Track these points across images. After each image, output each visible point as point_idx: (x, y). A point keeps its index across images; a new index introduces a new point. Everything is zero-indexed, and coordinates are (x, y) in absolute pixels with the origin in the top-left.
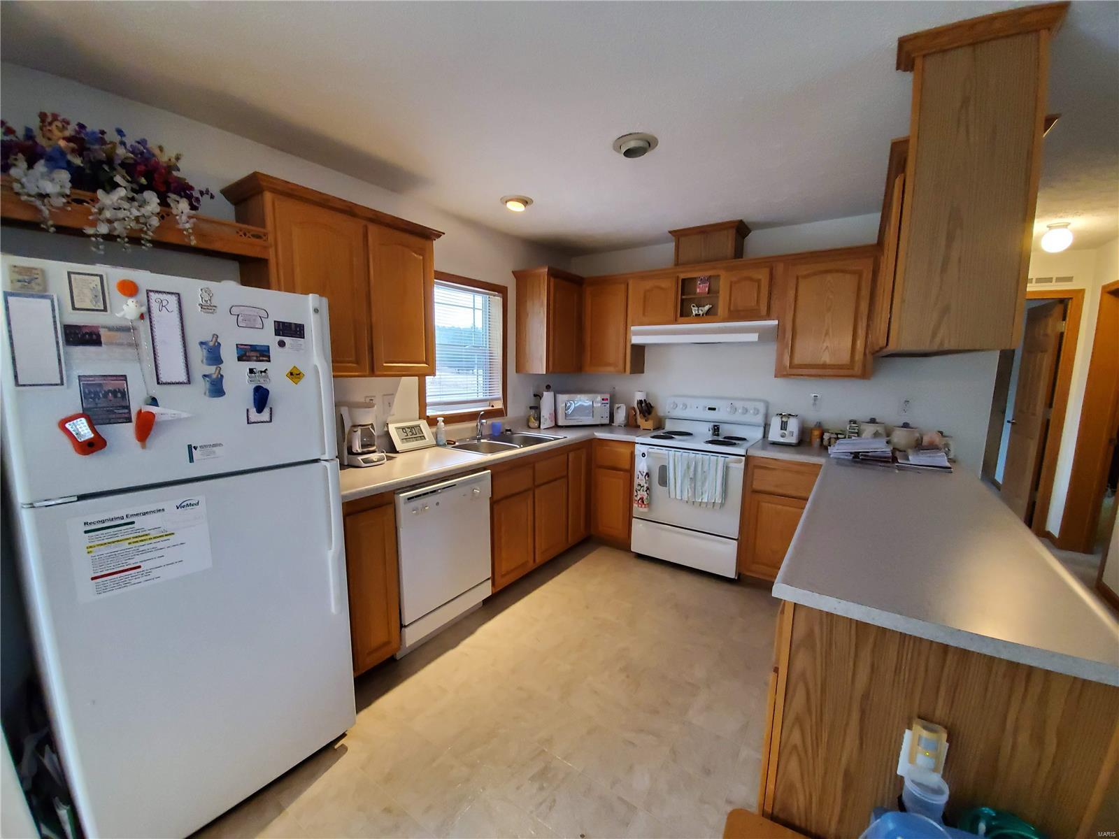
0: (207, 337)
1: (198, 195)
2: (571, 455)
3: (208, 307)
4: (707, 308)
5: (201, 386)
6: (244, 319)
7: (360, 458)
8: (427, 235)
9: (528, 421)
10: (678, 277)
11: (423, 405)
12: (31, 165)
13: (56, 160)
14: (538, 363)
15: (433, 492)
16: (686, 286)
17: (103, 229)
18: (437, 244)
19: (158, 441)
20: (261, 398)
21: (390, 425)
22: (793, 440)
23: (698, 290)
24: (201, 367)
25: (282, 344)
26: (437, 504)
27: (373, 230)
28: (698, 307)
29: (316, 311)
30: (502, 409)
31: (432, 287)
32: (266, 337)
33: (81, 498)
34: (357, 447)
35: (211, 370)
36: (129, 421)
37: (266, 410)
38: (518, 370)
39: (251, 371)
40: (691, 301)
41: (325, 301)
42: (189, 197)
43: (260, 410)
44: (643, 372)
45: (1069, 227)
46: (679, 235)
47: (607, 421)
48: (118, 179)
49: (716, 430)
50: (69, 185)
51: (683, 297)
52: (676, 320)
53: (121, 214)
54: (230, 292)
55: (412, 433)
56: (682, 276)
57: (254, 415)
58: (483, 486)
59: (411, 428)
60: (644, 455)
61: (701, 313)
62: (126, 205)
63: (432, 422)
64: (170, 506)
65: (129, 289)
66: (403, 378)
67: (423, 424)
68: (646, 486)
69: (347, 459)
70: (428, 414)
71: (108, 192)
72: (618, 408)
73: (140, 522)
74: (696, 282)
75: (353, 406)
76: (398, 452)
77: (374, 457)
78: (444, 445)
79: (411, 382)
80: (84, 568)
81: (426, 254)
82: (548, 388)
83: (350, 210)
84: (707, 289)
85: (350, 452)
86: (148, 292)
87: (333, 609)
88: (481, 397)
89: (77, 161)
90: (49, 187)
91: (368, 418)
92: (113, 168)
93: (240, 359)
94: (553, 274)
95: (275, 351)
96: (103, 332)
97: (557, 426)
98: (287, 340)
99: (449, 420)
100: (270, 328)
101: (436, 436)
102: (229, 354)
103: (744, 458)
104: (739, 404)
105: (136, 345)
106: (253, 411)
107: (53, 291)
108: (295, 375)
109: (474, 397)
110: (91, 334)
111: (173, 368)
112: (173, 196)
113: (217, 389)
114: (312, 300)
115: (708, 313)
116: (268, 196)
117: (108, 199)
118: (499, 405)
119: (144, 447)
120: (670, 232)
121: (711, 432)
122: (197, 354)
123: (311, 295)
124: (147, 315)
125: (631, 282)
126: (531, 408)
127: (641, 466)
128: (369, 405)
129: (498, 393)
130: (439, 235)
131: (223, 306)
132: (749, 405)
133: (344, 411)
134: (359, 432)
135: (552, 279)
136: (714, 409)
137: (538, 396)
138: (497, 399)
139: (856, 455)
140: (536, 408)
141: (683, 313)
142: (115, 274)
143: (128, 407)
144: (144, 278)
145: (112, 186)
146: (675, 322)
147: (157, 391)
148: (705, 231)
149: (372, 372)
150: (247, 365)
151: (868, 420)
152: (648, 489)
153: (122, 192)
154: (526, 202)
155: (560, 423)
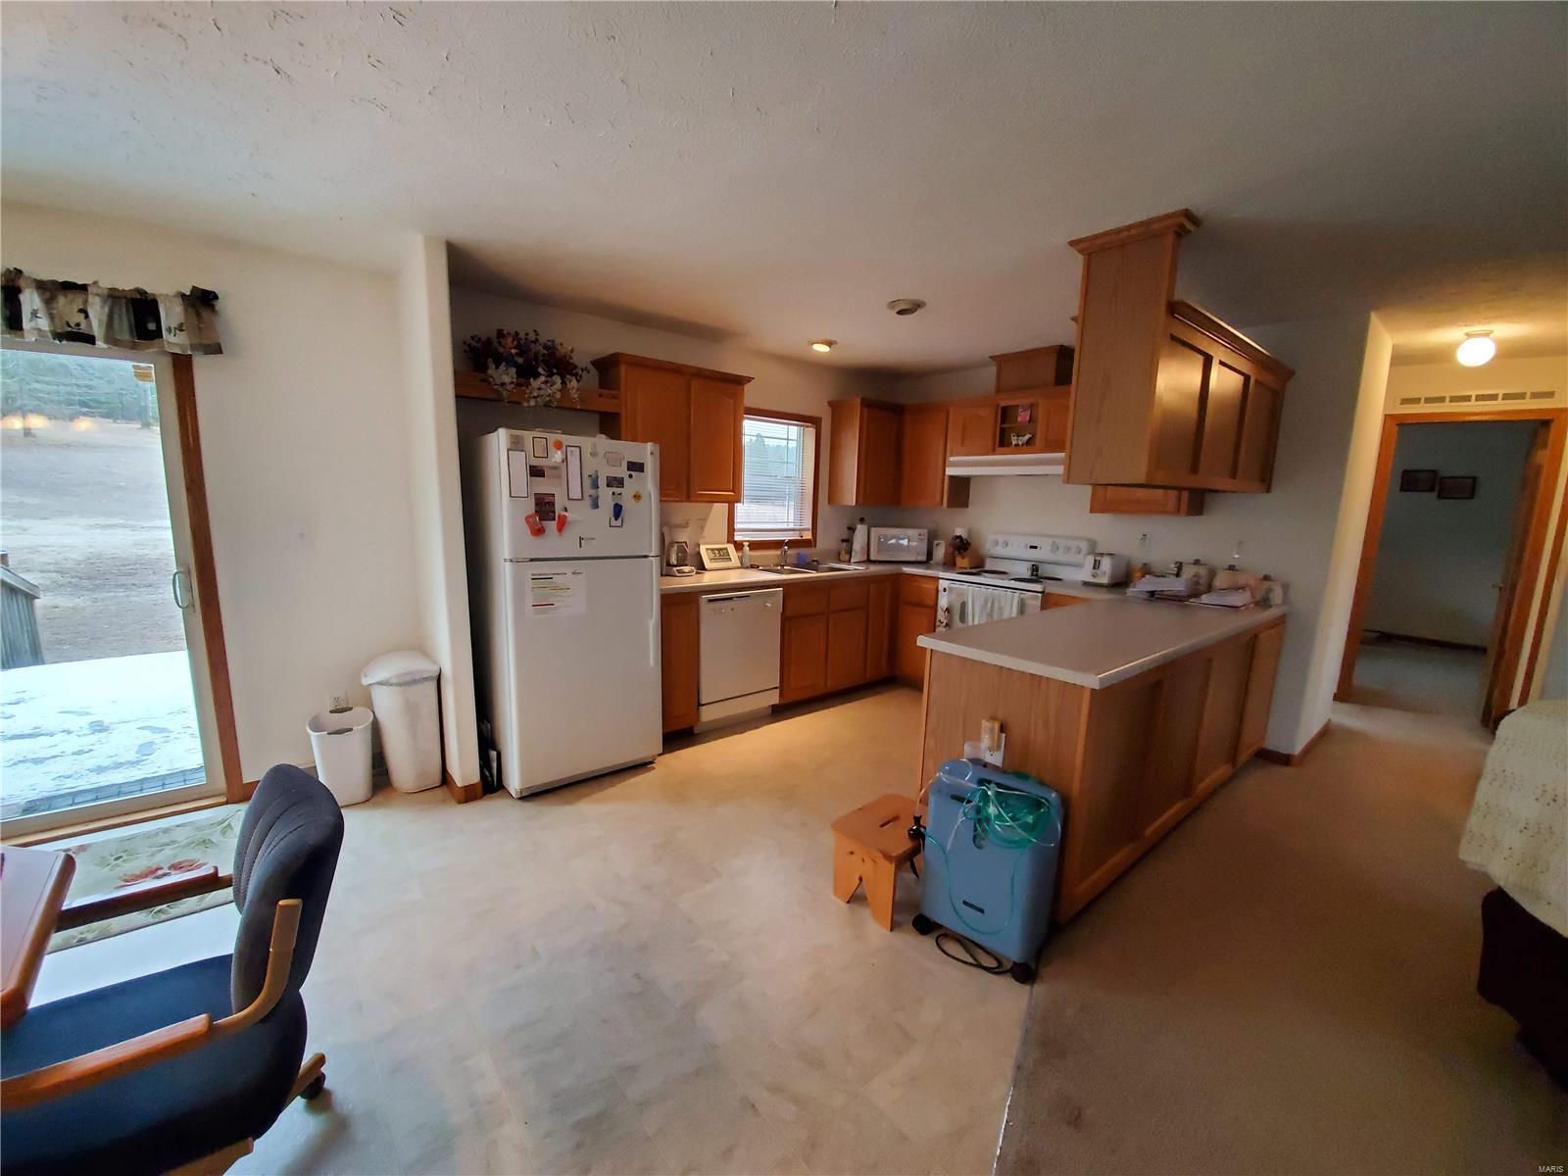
0: (592, 473)
1: (580, 372)
2: (872, 586)
3: (593, 454)
4: (1027, 437)
5: (588, 502)
6: (612, 459)
7: (675, 569)
8: (739, 381)
9: (839, 554)
10: (998, 405)
11: (731, 530)
12: (497, 368)
13: (510, 361)
14: (850, 495)
15: (730, 599)
16: (1006, 414)
17: (532, 403)
18: (747, 387)
19: (568, 532)
20: (618, 511)
21: (701, 547)
22: (1105, 580)
23: (1019, 419)
24: (589, 491)
25: (631, 476)
26: (732, 609)
27: (695, 384)
28: (1018, 436)
29: (652, 453)
30: (810, 540)
31: (741, 422)
32: (622, 472)
33: (532, 560)
34: (674, 561)
35: (593, 492)
36: (554, 519)
37: (620, 519)
38: (831, 501)
39: (613, 493)
40: (1011, 429)
41: (658, 446)
42: (576, 375)
43: (616, 520)
44: (967, 506)
45: (1491, 335)
46: (1001, 361)
47: (923, 558)
48: (540, 370)
49: (1035, 569)
50: (515, 376)
51: (1004, 426)
52: (994, 450)
53: (542, 392)
54: (603, 442)
55: (722, 554)
56: (1003, 404)
57: (614, 523)
58: (775, 601)
59: (719, 550)
60: (945, 590)
61: (1020, 443)
62: (543, 386)
63: (739, 546)
64: (569, 572)
65: (559, 445)
66: (716, 504)
67: (731, 548)
68: (945, 622)
69: (667, 569)
70: (736, 539)
71: (535, 379)
72: (937, 545)
73: (556, 579)
74: (1018, 410)
75: (673, 527)
76: (706, 570)
77: (686, 569)
78: (747, 568)
79: (720, 509)
80: (530, 600)
81: (737, 396)
82: (862, 520)
83: (677, 370)
84: (1028, 418)
85: (669, 565)
86: (567, 446)
87: (652, 661)
88: (791, 526)
89: (520, 360)
90: (507, 379)
91: (683, 536)
92: (537, 363)
93: (608, 486)
94: (867, 404)
95: (627, 481)
96: (545, 469)
97: (869, 561)
98: (633, 473)
99: (754, 546)
100: (625, 466)
101: (741, 559)
102: (602, 482)
103: (1040, 595)
104: (1062, 543)
105: (559, 477)
106: (613, 519)
107: (526, 449)
108: (637, 497)
109: (784, 526)
110: (540, 470)
111: (576, 493)
112: (568, 376)
113: (595, 505)
114: (649, 446)
115: (1029, 442)
116: (623, 368)
117: (536, 383)
118: (808, 536)
119: (560, 535)
120: (990, 357)
121: (1030, 572)
122: (587, 482)
123: (649, 444)
124: (565, 460)
125: (951, 409)
126: (843, 541)
127: (943, 601)
128: (685, 525)
129: (808, 524)
130: (749, 379)
131: (601, 453)
132: (1073, 544)
133: (666, 530)
134: (676, 547)
135: (865, 410)
136: (1036, 547)
137: (852, 529)
138: (808, 530)
139: (1152, 593)
140: (849, 541)
141: (1002, 442)
142: (552, 437)
143: (554, 512)
144: (566, 439)
145: (537, 375)
146: (993, 452)
147: (568, 504)
148: (1027, 356)
149: (688, 499)
150: (611, 490)
151: (1192, 561)
152: (947, 625)
153: (543, 378)
154: (830, 344)
155: (872, 558)
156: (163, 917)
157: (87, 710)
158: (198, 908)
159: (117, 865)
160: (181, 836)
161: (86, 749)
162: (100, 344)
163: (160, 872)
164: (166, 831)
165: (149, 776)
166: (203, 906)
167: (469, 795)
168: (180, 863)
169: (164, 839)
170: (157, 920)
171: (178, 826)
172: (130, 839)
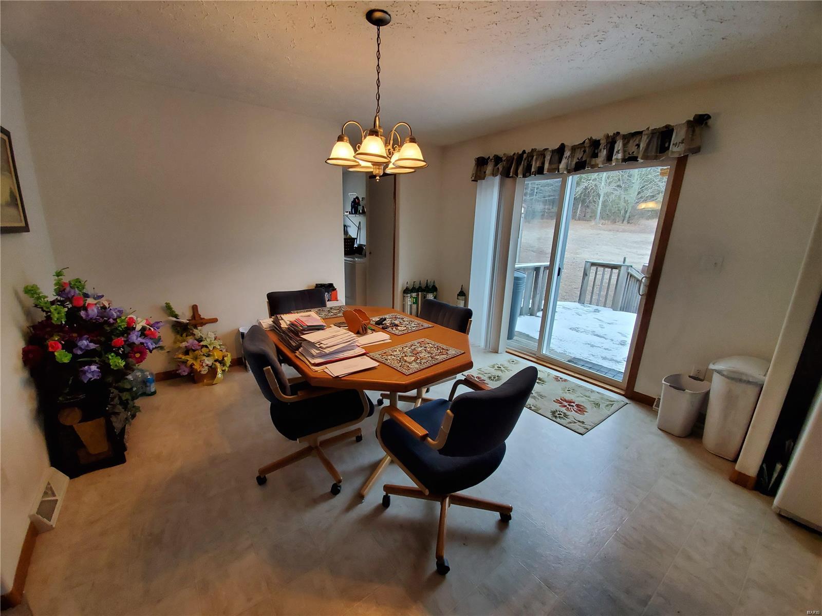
156: (554, 419)
157: (627, 335)
158: (565, 425)
159: (566, 393)
160: (594, 397)
161: (610, 349)
162: (640, 160)
163: (572, 404)
164: (592, 391)
165: (616, 369)
166: (567, 425)
167: (740, 480)
168: (581, 406)
169: (588, 394)
170: (551, 418)
171: (598, 392)
172: (580, 387)
